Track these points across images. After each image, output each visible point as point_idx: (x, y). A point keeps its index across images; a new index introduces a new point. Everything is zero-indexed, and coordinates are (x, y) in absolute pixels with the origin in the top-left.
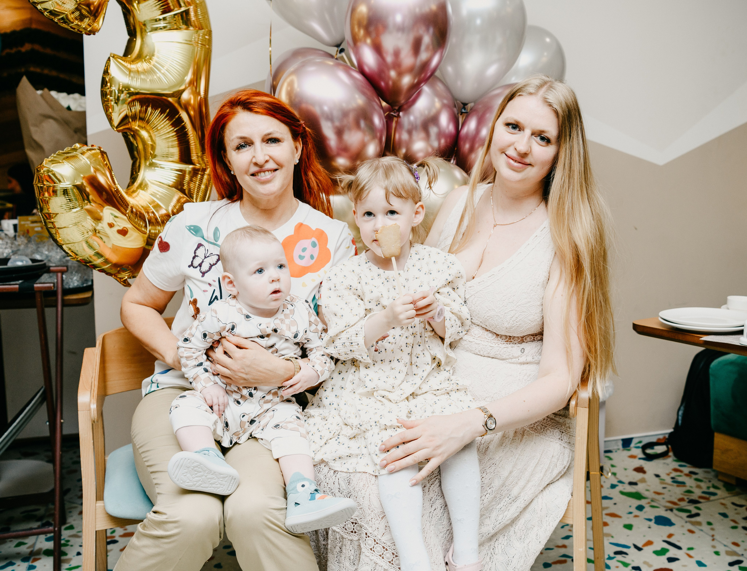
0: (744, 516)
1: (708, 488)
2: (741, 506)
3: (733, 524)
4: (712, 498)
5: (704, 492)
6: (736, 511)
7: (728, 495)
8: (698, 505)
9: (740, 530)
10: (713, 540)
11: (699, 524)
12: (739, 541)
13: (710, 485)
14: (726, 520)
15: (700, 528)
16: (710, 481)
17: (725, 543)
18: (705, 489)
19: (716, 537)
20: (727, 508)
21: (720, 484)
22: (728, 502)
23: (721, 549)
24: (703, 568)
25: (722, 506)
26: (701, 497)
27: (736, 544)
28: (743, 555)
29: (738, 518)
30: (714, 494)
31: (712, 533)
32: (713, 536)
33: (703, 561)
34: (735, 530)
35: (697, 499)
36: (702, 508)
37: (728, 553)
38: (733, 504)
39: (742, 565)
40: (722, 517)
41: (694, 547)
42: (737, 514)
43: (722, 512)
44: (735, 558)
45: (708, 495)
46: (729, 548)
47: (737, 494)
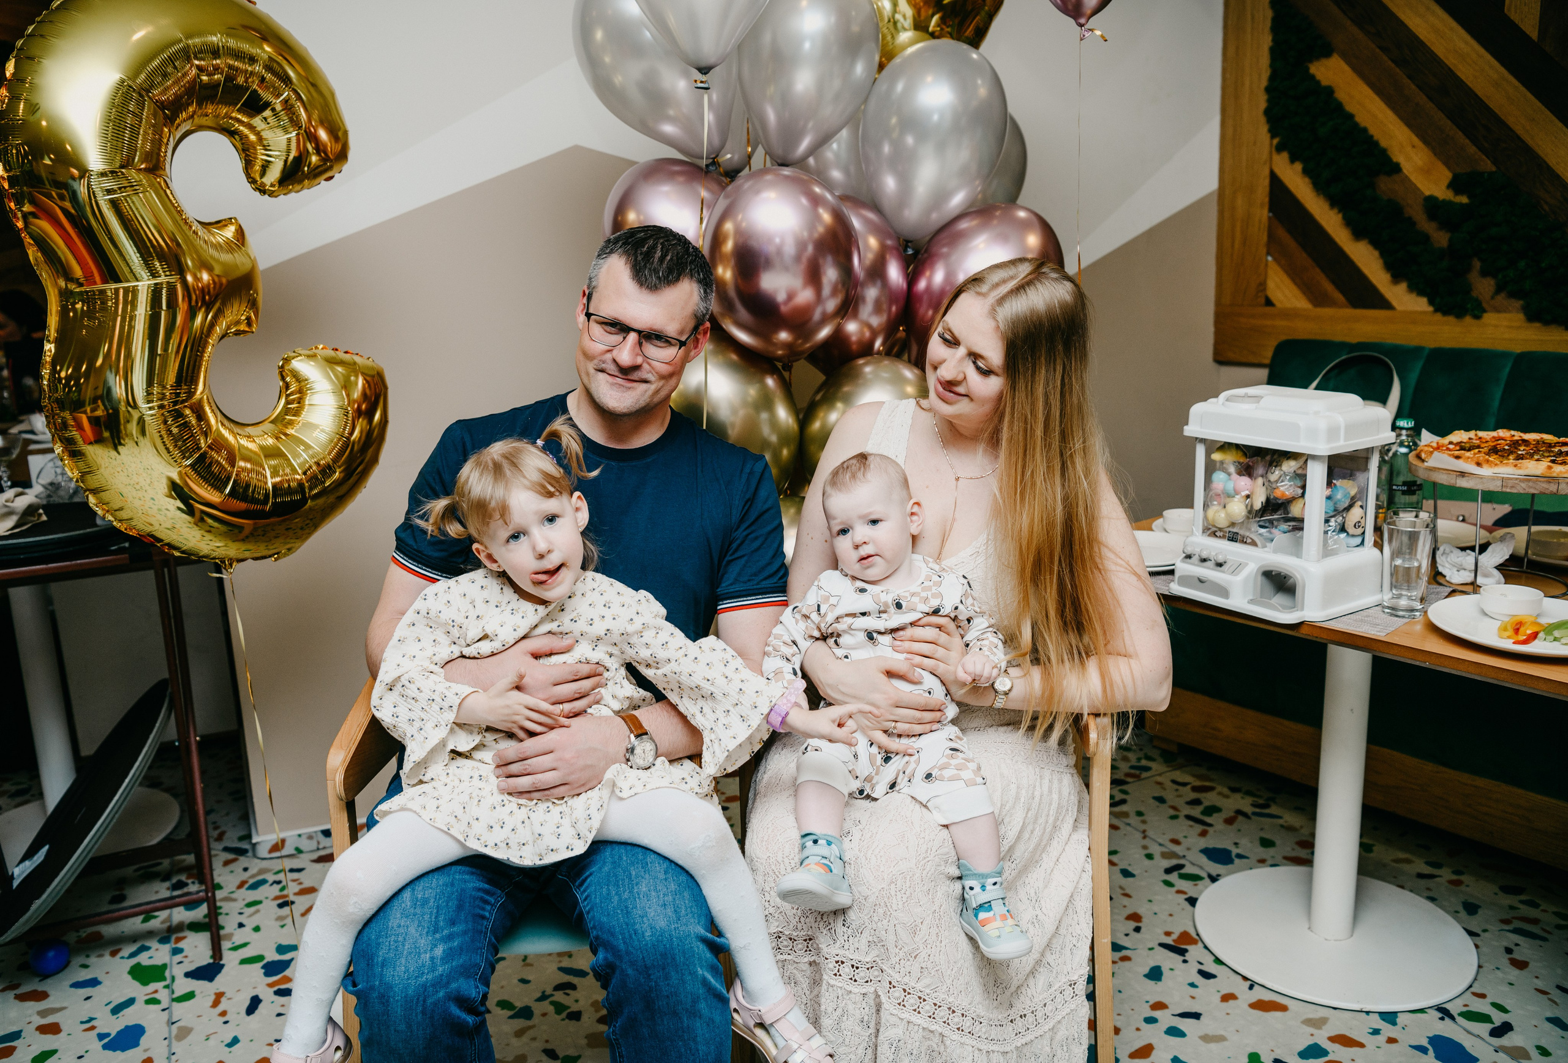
0: (1189, 800)
1: (1139, 760)
2: (1184, 784)
3: (1172, 812)
4: (1144, 775)
5: (1132, 767)
6: (1176, 793)
7: (1166, 769)
8: (1124, 787)
9: (1182, 820)
10: (1145, 837)
11: (1126, 815)
12: (1179, 837)
13: (1141, 754)
14: (1164, 807)
15: (1127, 821)
16: (1141, 750)
17: (1160, 841)
18: (1134, 763)
19: (1150, 833)
20: (1165, 789)
21: (1155, 753)
22: (1165, 779)
23: (1155, 850)
24: (1130, 879)
25: (1158, 786)
26: (1127, 775)
27: (1176, 842)
28: (1184, 856)
29: (1180, 803)
30: (1147, 769)
31: (1143, 827)
32: (1144, 832)
33: (1130, 869)
34: (1175, 821)
35: (1123, 778)
36: (1130, 791)
37: (1165, 855)
38: (1174, 782)
39: (1183, 871)
40: (1157, 803)
41: (1118, 850)
42: (1179, 796)
43: (1156, 795)
44: (1174, 862)
45: (1138, 772)
46: (1166, 847)
47: (1179, 767)
